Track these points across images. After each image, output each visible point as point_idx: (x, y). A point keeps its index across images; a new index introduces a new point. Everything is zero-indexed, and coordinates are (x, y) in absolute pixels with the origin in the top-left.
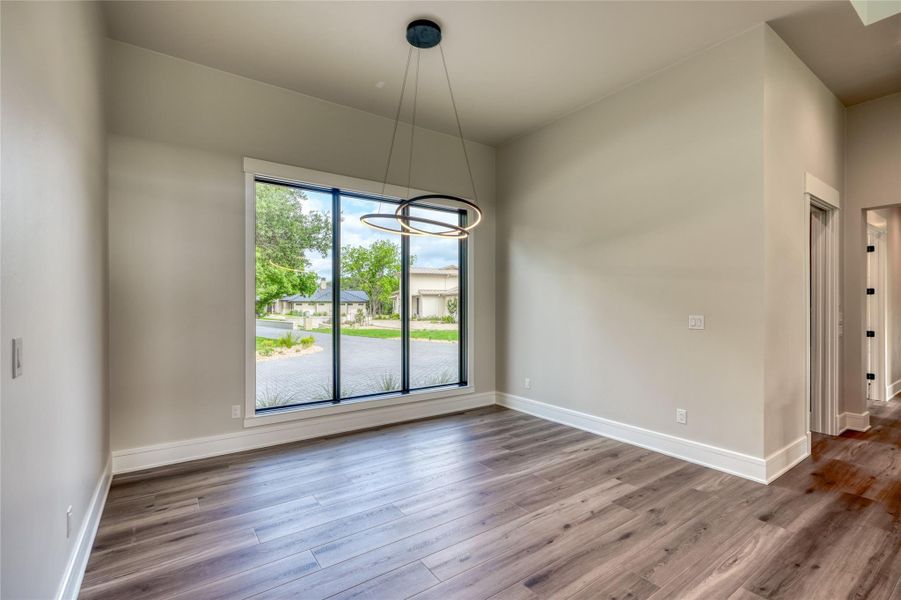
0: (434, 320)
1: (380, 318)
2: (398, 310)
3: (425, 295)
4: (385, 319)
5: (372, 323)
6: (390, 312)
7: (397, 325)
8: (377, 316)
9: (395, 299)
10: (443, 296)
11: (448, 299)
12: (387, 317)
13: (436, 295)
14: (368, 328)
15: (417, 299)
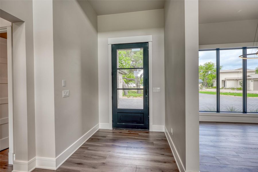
0: (233, 89)
1: (208, 88)
2: (215, 85)
3: (227, 80)
4: (209, 88)
5: (205, 89)
6: (212, 86)
7: (215, 90)
8: (206, 87)
9: (214, 81)
10: (237, 80)
11: (239, 81)
12: (211, 87)
13: (234, 80)
14: (204, 91)
15: (224, 82)
